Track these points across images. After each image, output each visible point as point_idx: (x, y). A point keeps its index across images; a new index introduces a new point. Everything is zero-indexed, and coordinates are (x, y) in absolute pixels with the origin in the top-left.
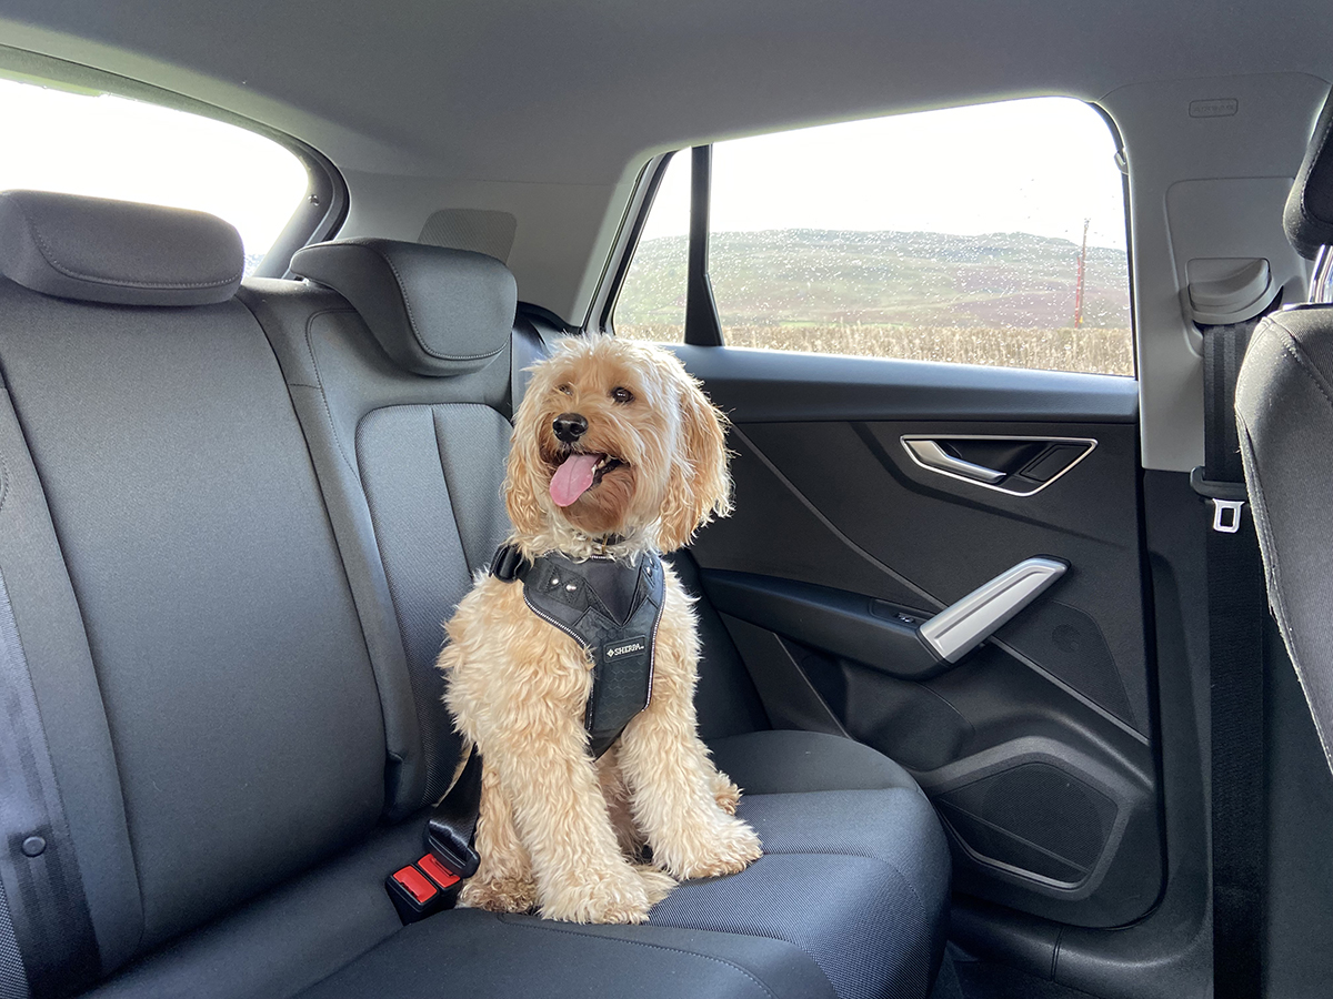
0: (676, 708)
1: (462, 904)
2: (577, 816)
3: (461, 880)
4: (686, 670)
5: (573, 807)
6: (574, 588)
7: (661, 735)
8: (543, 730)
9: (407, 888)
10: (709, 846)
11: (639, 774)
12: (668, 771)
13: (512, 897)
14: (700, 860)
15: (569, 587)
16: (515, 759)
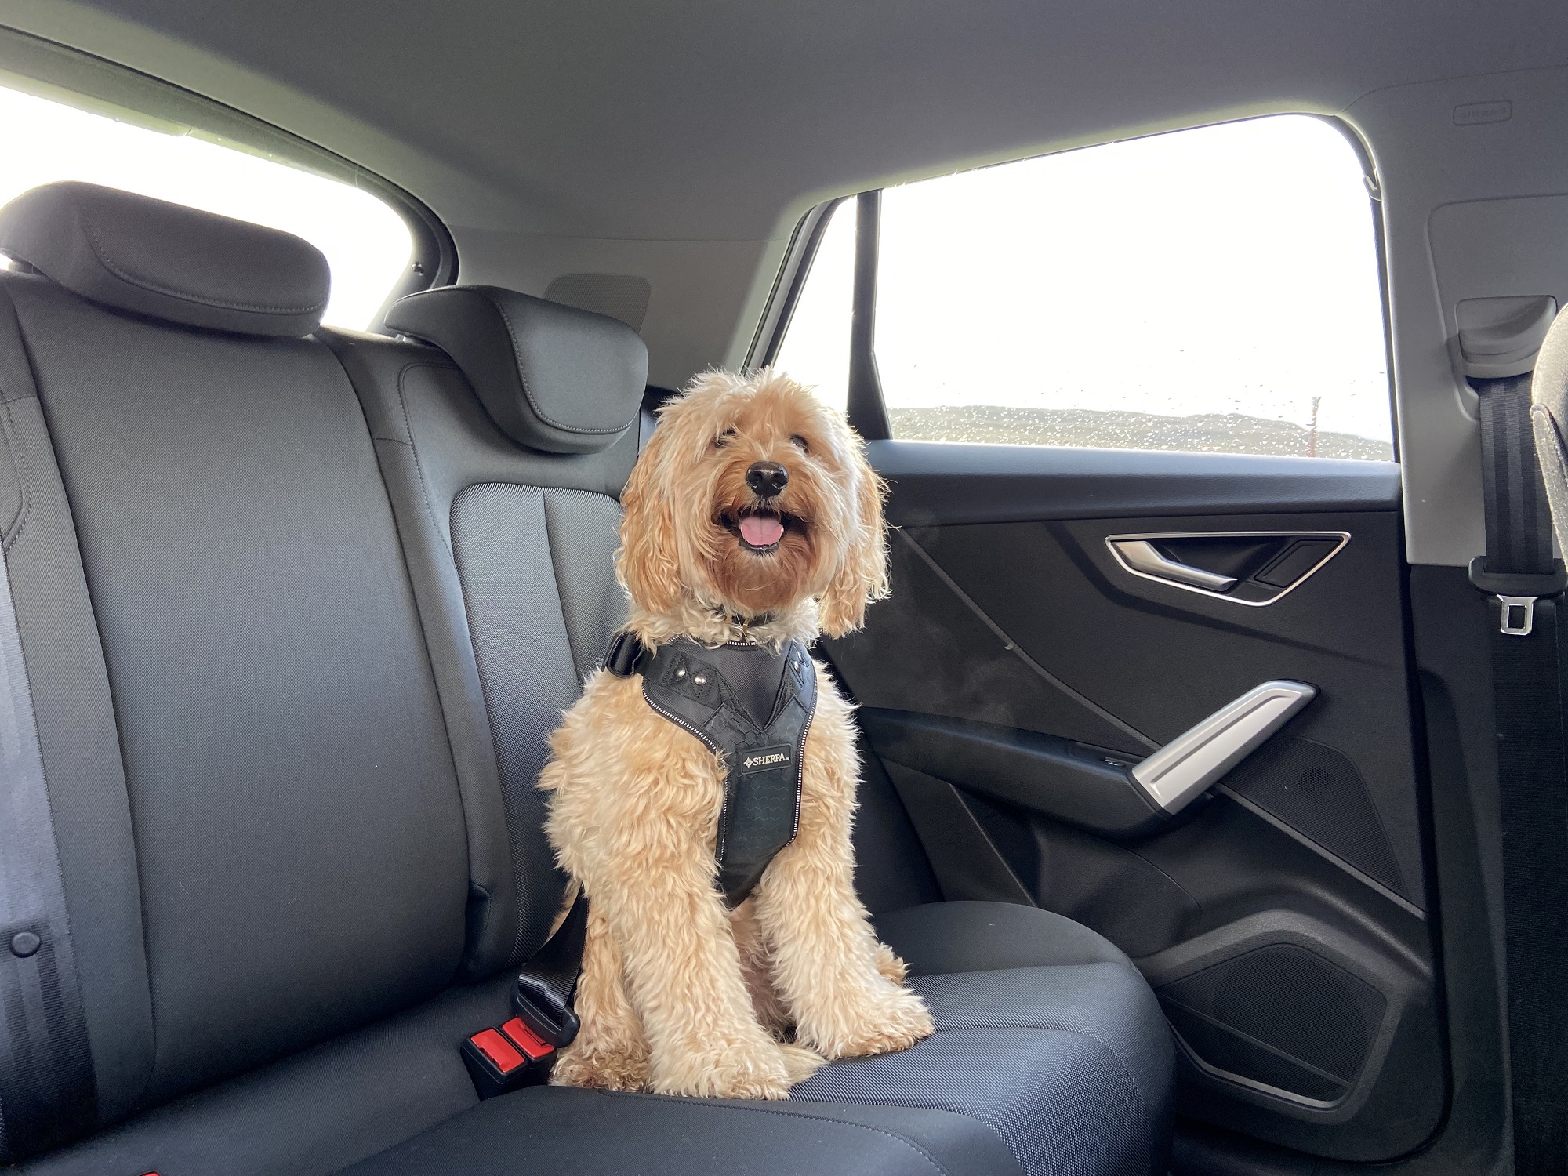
0: (829, 841)
1: (556, 1082)
2: (700, 965)
3: (555, 1050)
4: (842, 792)
5: (696, 954)
6: (703, 681)
7: (811, 876)
8: (662, 854)
9: (487, 1055)
10: (867, 1017)
11: (782, 926)
12: (818, 922)
13: (619, 1074)
14: (855, 1033)
15: (698, 680)
16: (626, 891)
